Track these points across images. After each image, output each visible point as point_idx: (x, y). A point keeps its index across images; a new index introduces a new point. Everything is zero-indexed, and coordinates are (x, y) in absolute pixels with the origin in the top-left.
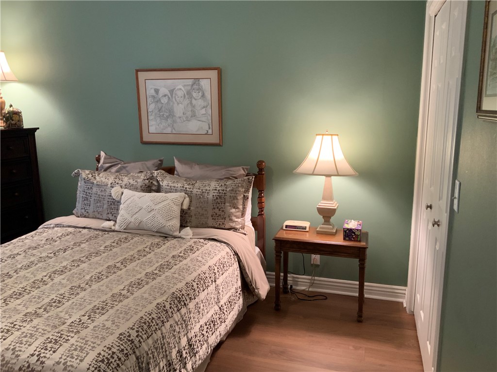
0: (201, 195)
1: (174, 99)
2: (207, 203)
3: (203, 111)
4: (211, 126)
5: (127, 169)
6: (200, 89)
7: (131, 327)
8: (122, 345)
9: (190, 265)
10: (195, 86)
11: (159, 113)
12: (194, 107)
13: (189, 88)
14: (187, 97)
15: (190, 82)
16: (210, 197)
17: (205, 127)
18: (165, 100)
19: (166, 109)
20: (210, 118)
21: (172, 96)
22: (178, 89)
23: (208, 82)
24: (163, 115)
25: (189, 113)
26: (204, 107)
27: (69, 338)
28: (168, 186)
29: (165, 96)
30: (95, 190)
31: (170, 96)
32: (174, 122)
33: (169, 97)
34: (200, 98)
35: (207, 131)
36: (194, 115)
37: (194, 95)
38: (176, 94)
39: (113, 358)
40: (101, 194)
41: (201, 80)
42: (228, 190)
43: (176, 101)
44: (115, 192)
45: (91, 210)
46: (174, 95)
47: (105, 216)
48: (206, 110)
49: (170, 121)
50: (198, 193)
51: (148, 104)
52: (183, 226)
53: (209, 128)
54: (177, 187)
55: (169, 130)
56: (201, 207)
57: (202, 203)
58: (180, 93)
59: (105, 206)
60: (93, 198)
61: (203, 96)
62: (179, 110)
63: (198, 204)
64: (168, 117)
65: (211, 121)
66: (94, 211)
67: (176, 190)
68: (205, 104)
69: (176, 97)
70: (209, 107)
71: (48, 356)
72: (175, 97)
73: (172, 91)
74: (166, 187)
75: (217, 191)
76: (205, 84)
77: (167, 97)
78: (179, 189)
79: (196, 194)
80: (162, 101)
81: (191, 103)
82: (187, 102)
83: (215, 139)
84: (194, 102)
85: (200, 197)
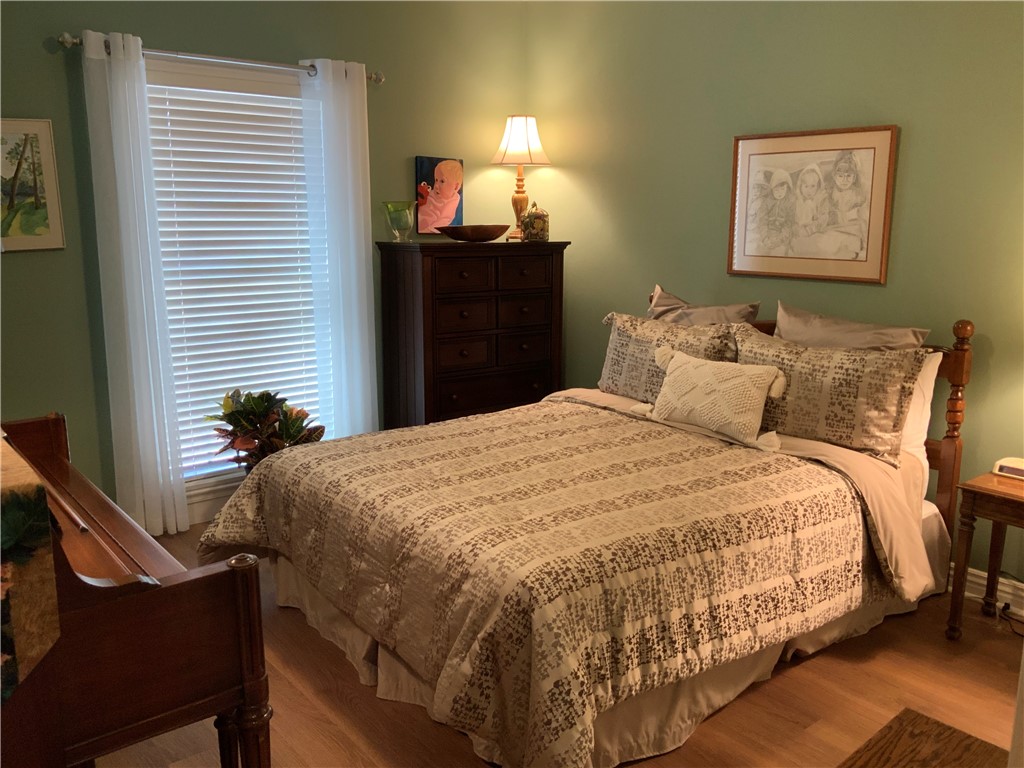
0: (810, 374)
1: (798, 191)
2: (820, 392)
3: (853, 214)
4: (865, 246)
5: (691, 317)
6: (851, 170)
7: (607, 545)
8: (584, 563)
9: (749, 491)
10: (842, 164)
11: (766, 217)
12: (835, 205)
13: (830, 167)
14: (823, 184)
15: (833, 156)
16: (828, 380)
17: (854, 245)
18: (780, 193)
19: (782, 210)
20: (865, 228)
21: (795, 184)
22: (808, 172)
23: (868, 156)
24: (775, 220)
25: (825, 218)
26: (856, 205)
27: (518, 535)
28: (751, 351)
29: (782, 184)
30: (632, 348)
31: (791, 185)
32: (794, 234)
33: (789, 187)
34: (850, 188)
35: (857, 254)
36: (833, 222)
37: (839, 181)
38: (803, 181)
39: (566, 575)
40: (639, 356)
41: (855, 152)
42: (867, 370)
43: (802, 193)
44: (659, 354)
45: (621, 380)
46: (799, 183)
47: (641, 396)
48: (858, 211)
49: (785, 232)
50: (804, 371)
51: (749, 201)
52: (764, 429)
53: (862, 249)
54: (767, 356)
55: (780, 251)
56: (806, 397)
57: (809, 390)
58: (811, 179)
59: (644, 378)
60: (627, 361)
61: (856, 183)
62: (805, 211)
63: (802, 391)
64: (782, 225)
65: (866, 235)
66: (626, 385)
67: (764, 360)
68: (859, 200)
69: (804, 186)
70: (866, 205)
71: (484, 548)
72: (801, 186)
73: (795, 176)
74: (747, 353)
75: (844, 371)
76: (863, 160)
77: (785, 186)
78: (770, 359)
79: (801, 373)
80: (776, 195)
81: (830, 197)
82: (823, 194)
83: (871, 272)
84: (836, 195)
85: (807, 379)
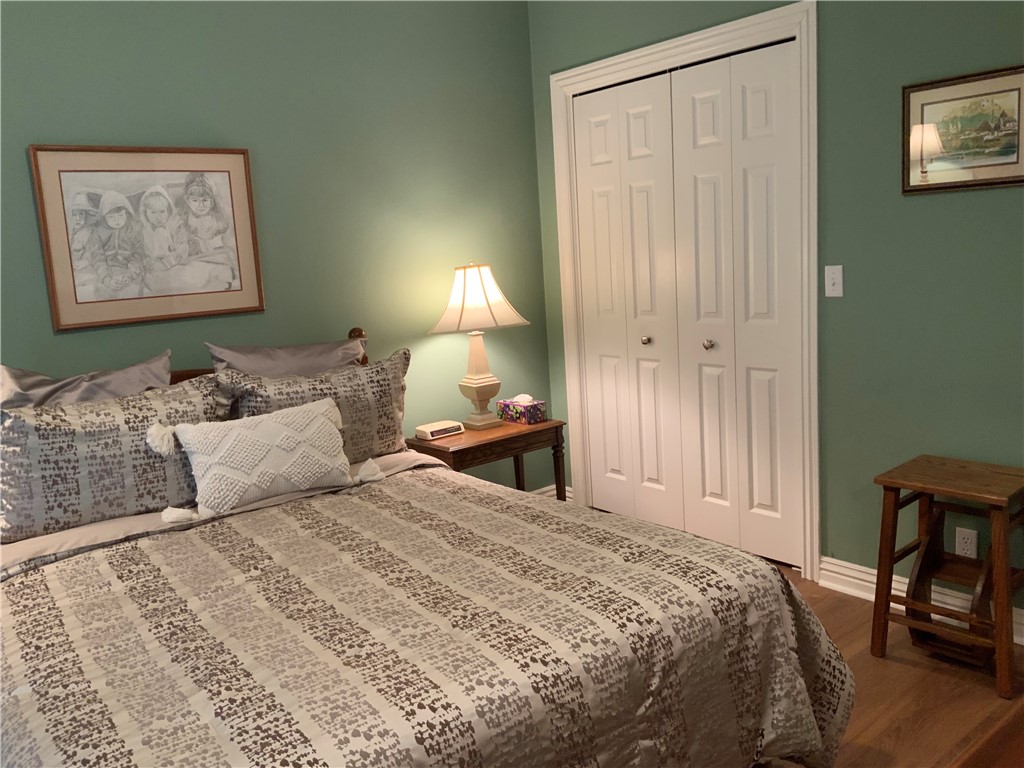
1: (142, 217)
3: (217, 241)
4: (237, 273)
6: (206, 194)
10: (194, 188)
11: (102, 251)
12: (194, 232)
13: (180, 190)
14: (175, 211)
15: (182, 178)
17: (224, 276)
18: (117, 221)
19: (123, 241)
20: (233, 256)
21: (136, 209)
23: (222, 178)
25: (183, 248)
26: (218, 232)
29: (119, 209)
30: (82, 449)
31: (131, 210)
32: (146, 269)
33: (128, 212)
35: (230, 284)
40: (106, 453)
41: (206, 174)
44: (158, 438)
45: (85, 500)
47: (132, 506)
48: (222, 238)
50: (348, 394)
51: (70, 232)
53: (234, 278)
54: (303, 392)
56: (359, 419)
57: (360, 411)
58: (159, 204)
59: (129, 481)
60: (84, 472)
61: (215, 208)
62: (157, 242)
63: (354, 415)
64: (127, 260)
65: (236, 263)
67: (302, 398)
68: (221, 226)
69: (149, 212)
74: (278, 397)
75: (375, 384)
76: (217, 183)
77: (124, 212)
80: (111, 223)
81: (186, 224)
82: (175, 222)
83: (249, 300)
84: (193, 221)
